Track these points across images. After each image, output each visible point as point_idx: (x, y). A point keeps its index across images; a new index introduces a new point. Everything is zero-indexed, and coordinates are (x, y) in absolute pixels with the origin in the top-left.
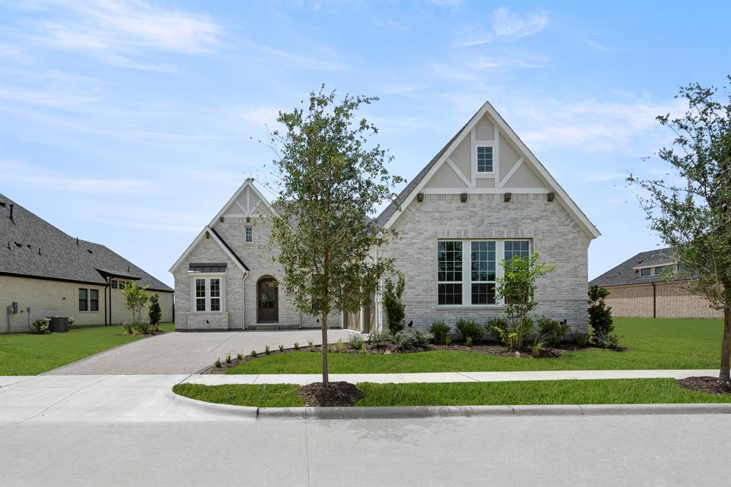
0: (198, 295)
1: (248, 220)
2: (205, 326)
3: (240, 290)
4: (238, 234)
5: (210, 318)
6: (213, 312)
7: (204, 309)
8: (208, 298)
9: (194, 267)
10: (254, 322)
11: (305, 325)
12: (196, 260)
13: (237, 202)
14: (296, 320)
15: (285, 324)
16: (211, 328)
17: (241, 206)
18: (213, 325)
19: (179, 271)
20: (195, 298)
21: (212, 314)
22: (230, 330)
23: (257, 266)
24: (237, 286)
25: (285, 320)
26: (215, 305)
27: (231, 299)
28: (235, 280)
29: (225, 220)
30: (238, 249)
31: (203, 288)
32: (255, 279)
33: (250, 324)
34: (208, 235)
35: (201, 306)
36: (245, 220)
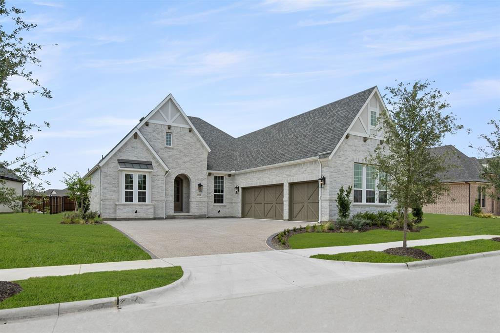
0: (127, 188)
1: (169, 127)
2: (133, 215)
3: (162, 185)
4: (160, 138)
5: (138, 208)
6: (140, 203)
7: (131, 200)
8: (136, 191)
9: (122, 162)
10: (172, 213)
11: (210, 215)
12: (124, 157)
13: (160, 111)
14: (204, 211)
15: (196, 214)
16: (139, 217)
17: (163, 115)
18: (141, 215)
19: (108, 165)
20: (124, 190)
21: (139, 205)
22: (155, 219)
23: (175, 166)
24: (160, 182)
25: (196, 211)
26: (142, 198)
27: (156, 193)
28: (159, 177)
29: (150, 124)
30: (160, 150)
31: (132, 182)
32: (174, 177)
33: (169, 214)
34: (136, 135)
35: (129, 198)
36: (166, 128)
